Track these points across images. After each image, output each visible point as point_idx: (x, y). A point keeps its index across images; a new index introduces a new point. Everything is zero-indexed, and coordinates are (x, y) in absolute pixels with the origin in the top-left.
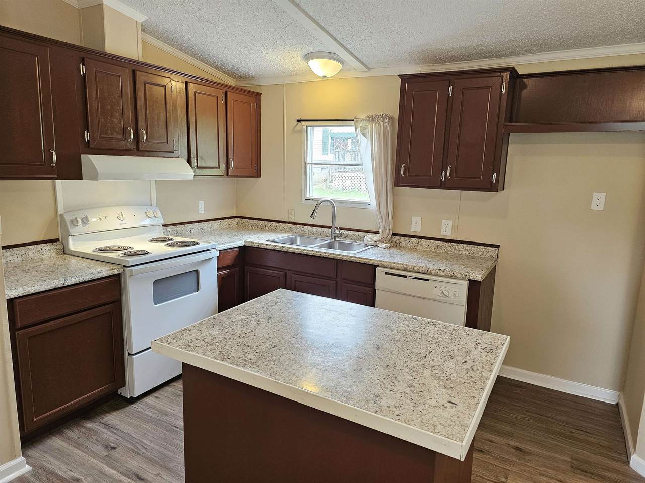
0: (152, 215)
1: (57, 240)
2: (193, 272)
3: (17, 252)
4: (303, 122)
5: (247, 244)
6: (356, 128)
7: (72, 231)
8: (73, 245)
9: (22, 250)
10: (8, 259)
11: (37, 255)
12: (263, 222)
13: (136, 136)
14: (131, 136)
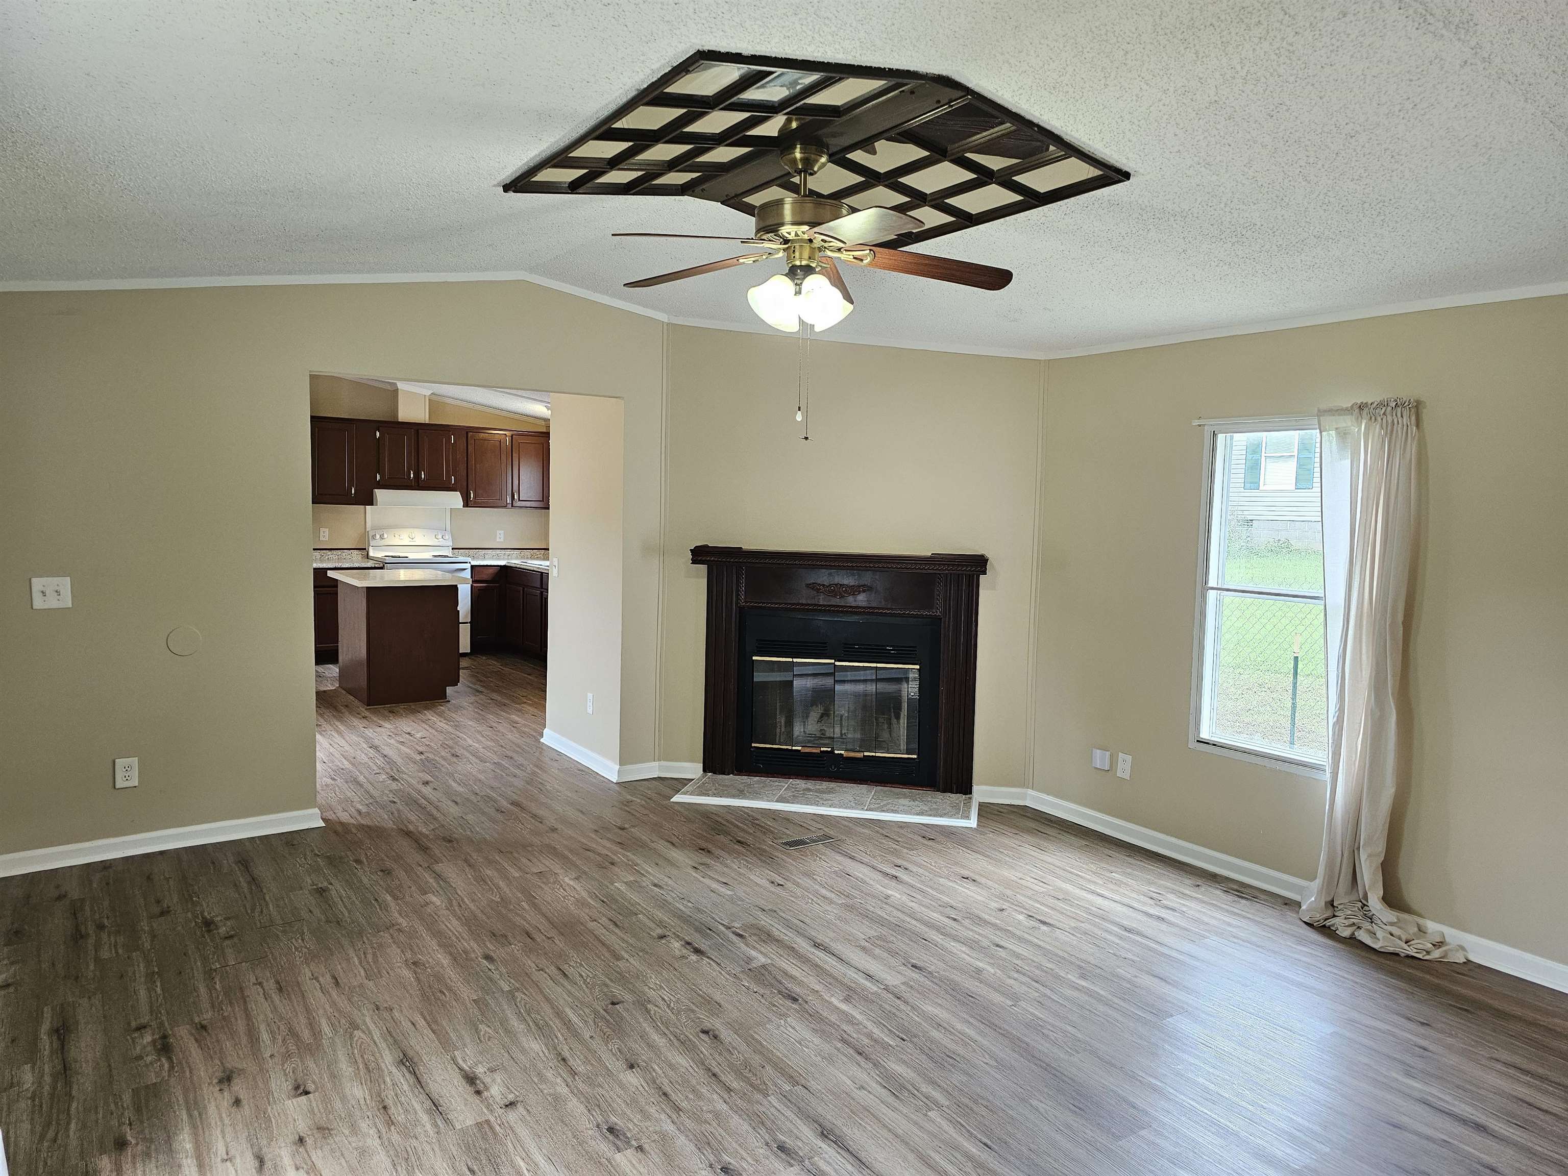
0: (440, 536)
1: (365, 549)
3: (335, 553)
5: (508, 564)
7: (372, 543)
11: (349, 557)
13: (417, 475)
14: (412, 476)
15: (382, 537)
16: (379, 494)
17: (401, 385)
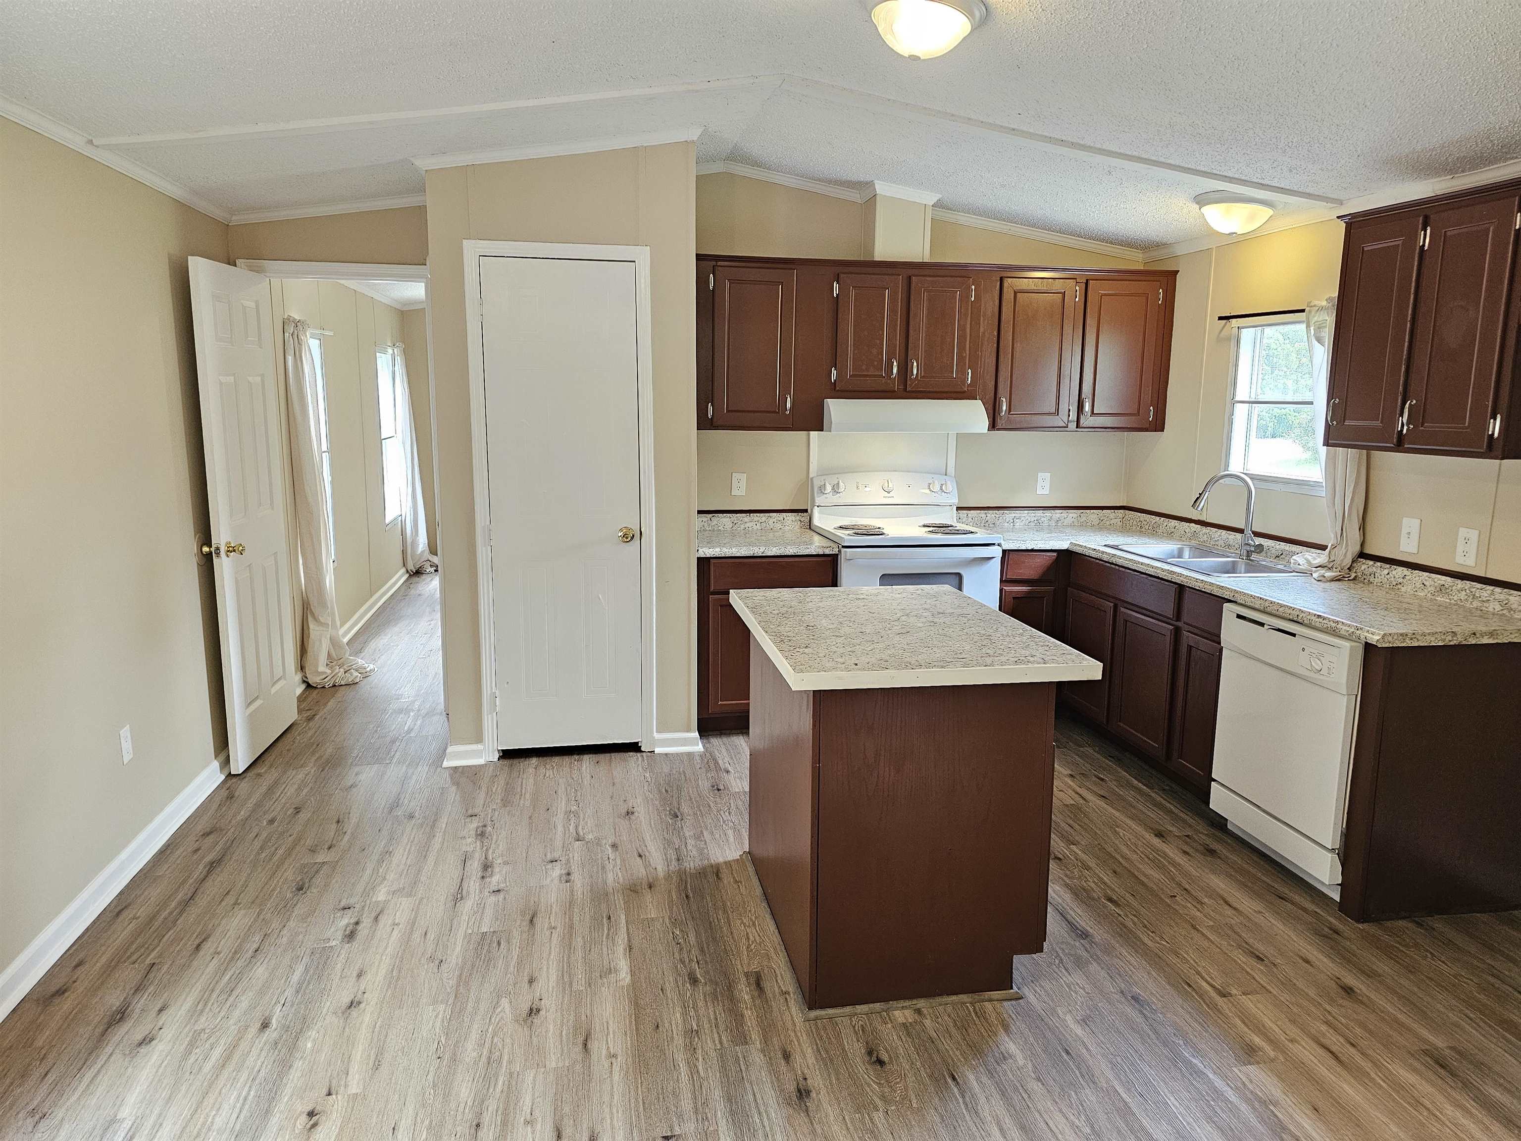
0: (937, 488)
1: (806, 511)
2: (954, 576)
3: (756, 519)
4: (1234, 320)
5: (1071, 548)
6: (1308, 326)
7: (818, 500)
8: (818, 520)
9: (763, 517)
10: (747, 525)
11: (779, 526)
12: (1158, 518)
13: (905, 369)
14: (895, 370)
15: (836, 490)
16: (835, 408)
17: (882, 188)
